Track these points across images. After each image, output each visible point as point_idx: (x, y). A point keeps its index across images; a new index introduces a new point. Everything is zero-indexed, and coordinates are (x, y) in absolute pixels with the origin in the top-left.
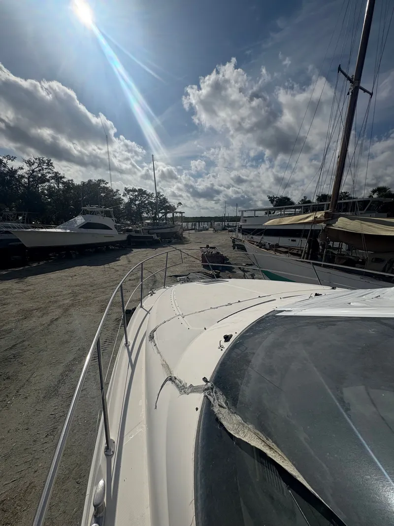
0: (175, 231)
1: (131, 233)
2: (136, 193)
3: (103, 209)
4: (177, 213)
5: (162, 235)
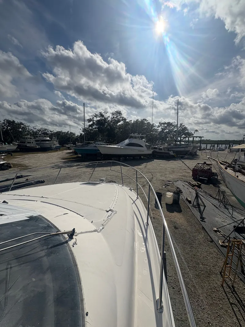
1: (156, 150)
2: (166, 125)
3: (140, 135)
4: (196, 137)
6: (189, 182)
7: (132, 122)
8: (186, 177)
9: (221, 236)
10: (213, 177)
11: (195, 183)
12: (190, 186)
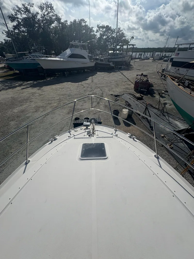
0: (125, 60)
1: (97, 61)
2: (104, 29)
3: (81, 43)
4: (130, 45)
5: (116, 63)
6: (134, 95)
7: (69, 23)
8: (129, 89)
9: (167, 140)
10: (151, 88)
11: (138, 95)
12: (134, 98)
